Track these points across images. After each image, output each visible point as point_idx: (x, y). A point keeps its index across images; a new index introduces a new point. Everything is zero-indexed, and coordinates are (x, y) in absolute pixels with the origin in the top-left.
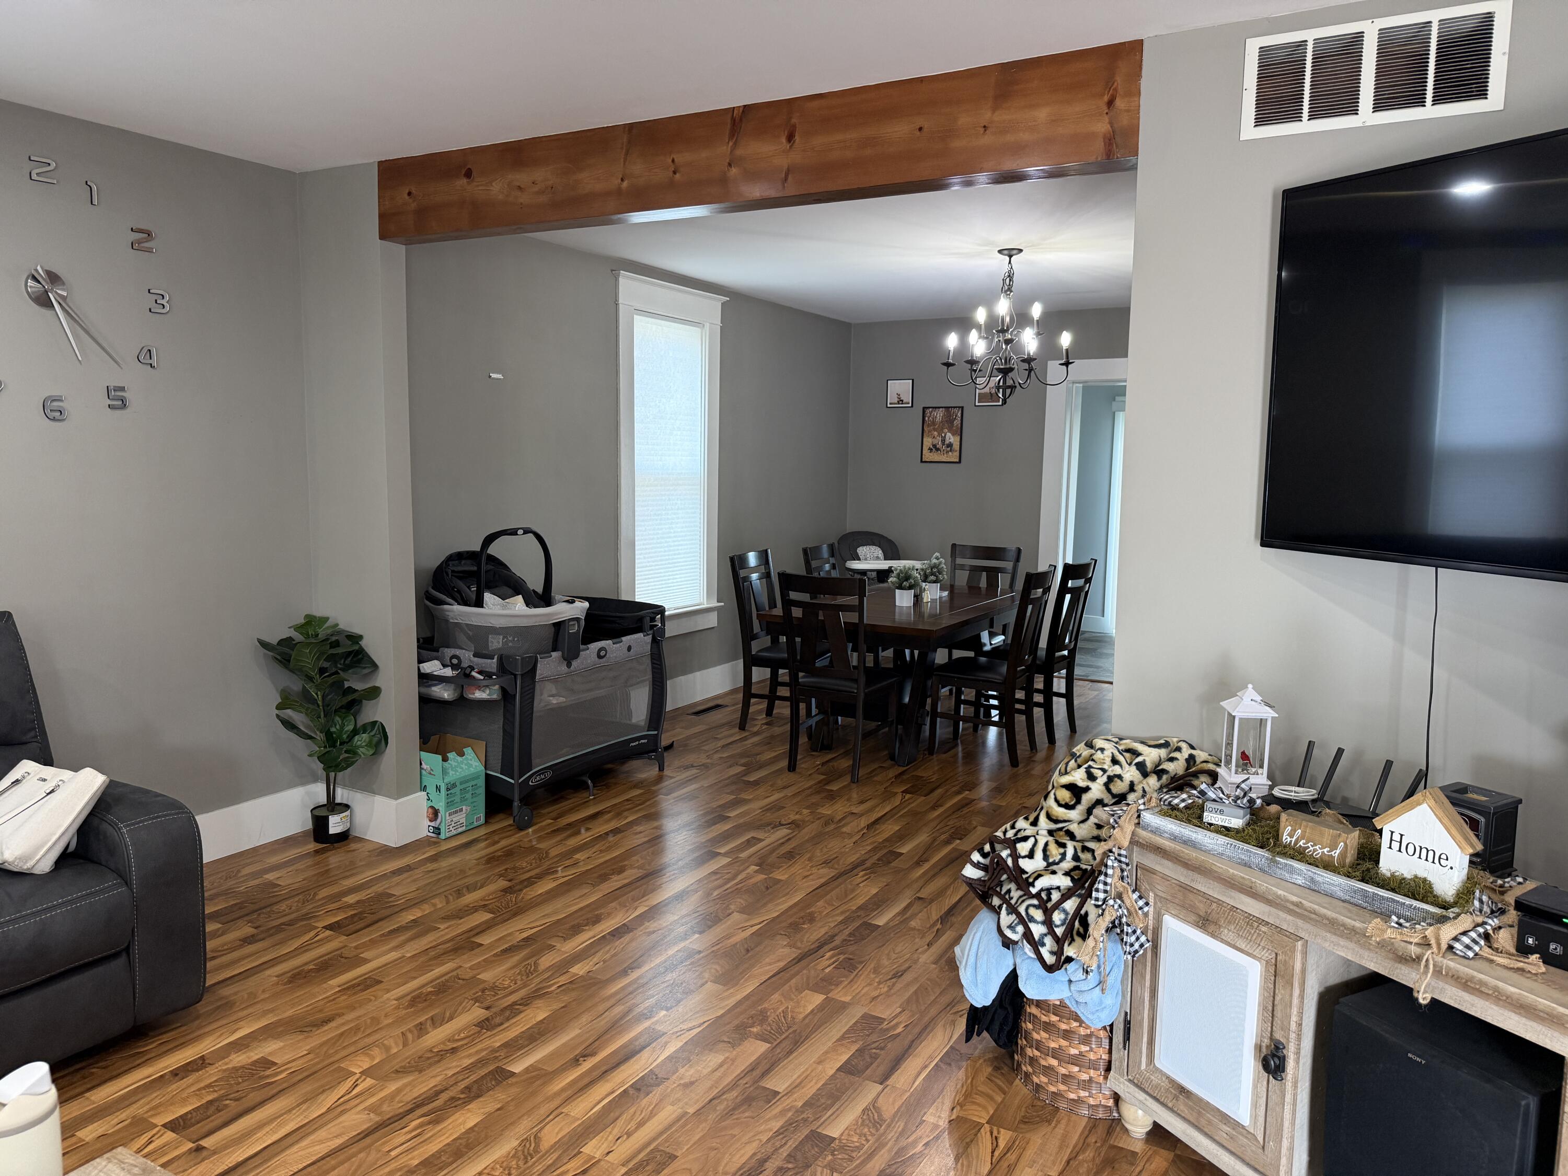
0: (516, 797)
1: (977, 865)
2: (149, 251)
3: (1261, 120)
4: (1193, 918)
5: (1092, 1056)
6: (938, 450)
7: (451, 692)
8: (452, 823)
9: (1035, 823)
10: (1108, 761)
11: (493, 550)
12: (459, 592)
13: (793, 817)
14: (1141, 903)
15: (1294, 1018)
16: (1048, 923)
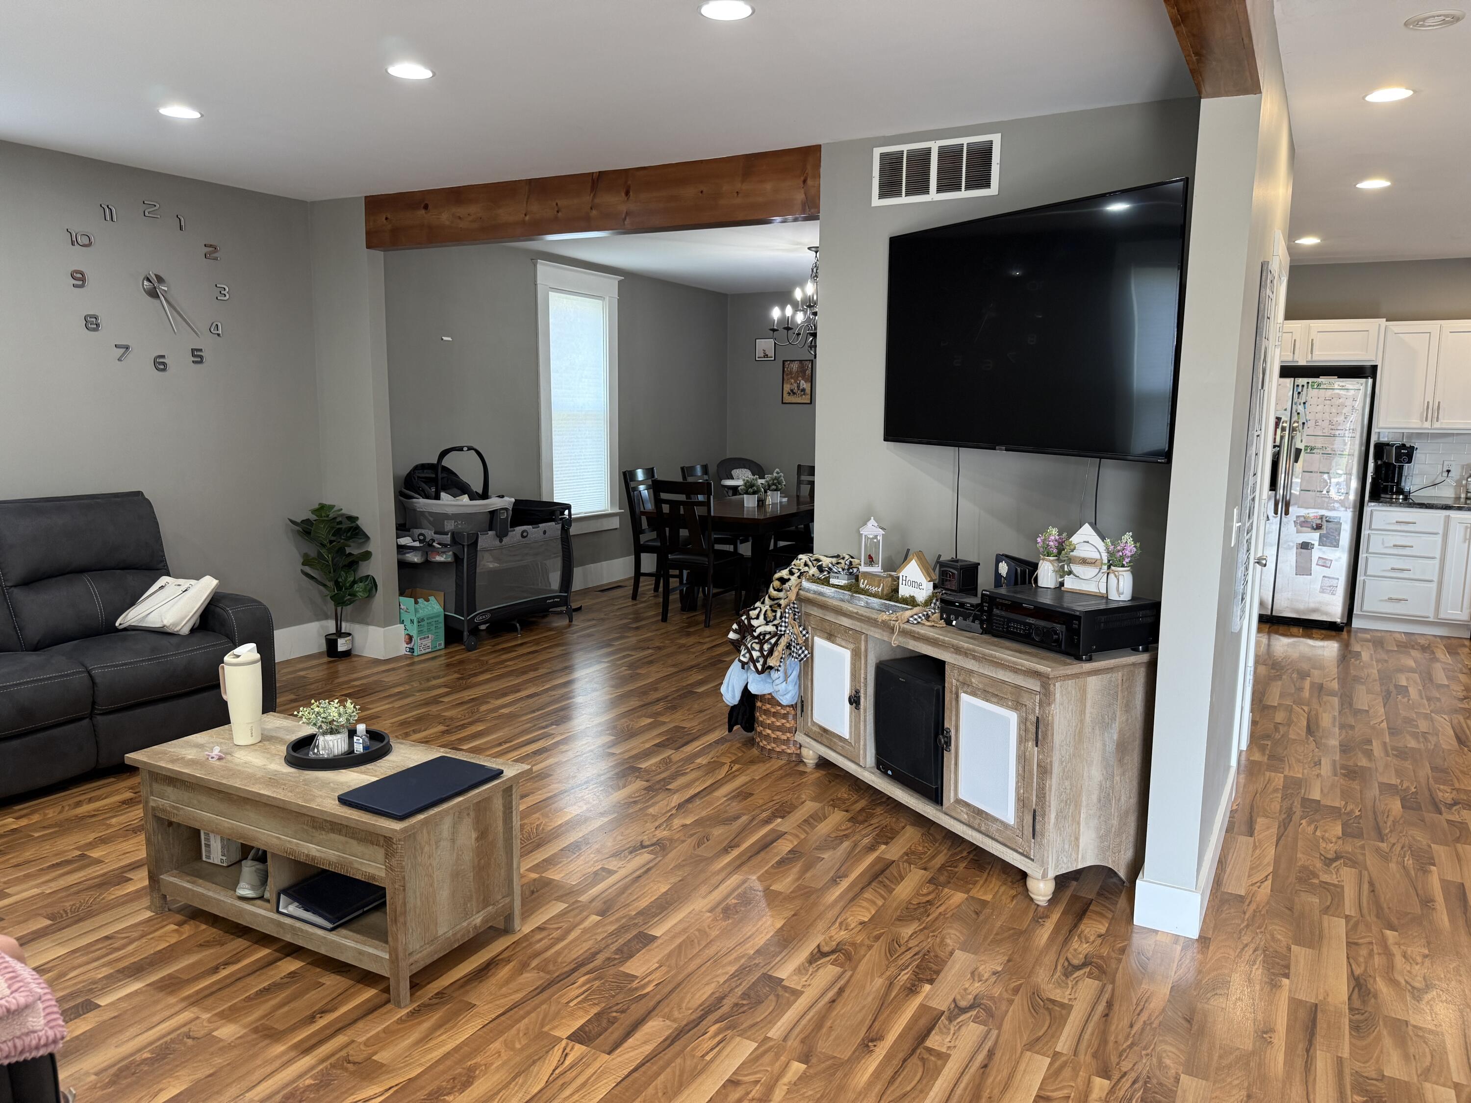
0: (466, 629)
1: (735, 631)
2: (216, 259)
3: (882, 195)
4: (826, 635)
5: (788, 725)
6: (794, 393)
7: (419, 557)
8: (423, 645)
9: (763, 603)
10: (802, 565)
11: (447, 462)
12: (423, 490)
13: (658, 644)
14: (804, 632)
15: (862, 676)
16: (761, 650)
